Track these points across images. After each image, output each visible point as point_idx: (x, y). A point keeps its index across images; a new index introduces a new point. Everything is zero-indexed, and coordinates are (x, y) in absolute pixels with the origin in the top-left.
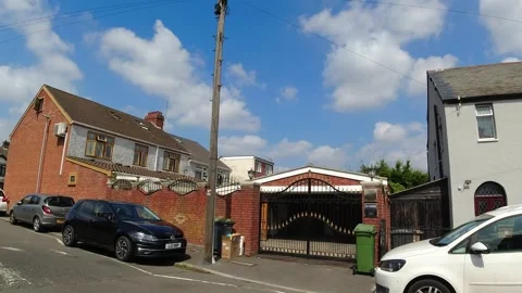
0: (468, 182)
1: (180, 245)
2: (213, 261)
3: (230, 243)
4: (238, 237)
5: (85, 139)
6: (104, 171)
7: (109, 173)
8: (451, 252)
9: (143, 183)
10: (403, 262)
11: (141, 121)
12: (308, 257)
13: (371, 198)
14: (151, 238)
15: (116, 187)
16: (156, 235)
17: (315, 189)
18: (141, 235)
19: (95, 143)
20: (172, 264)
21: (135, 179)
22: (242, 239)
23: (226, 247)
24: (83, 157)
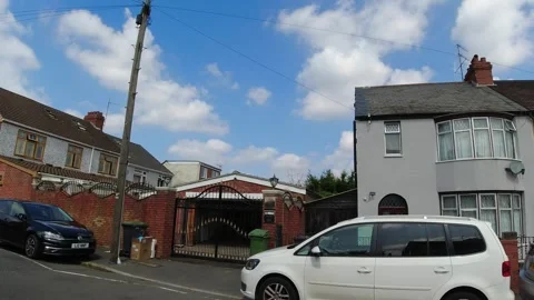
0: (372, 194)
1: (87, 245)
2: (119, 262)
3: (139, 245)
4: (150, 240)
5: (15, 137)
6: (29, 172)
7: (34, 174)
8: (296, 254)
9: (67, 184)
10: (258, 261)
11: (80, 120)
12: (215, 260)
13: (270, 206)
14: (58, 238)
15: (41, 188)
16: (63, 235)
17: (226, 196)
18: (49, 235)
19: (25, 142)
20: (79, 264)
21: (59, 180)
22: (154, 241)
23: (136, 248)
24: (12, 156)
